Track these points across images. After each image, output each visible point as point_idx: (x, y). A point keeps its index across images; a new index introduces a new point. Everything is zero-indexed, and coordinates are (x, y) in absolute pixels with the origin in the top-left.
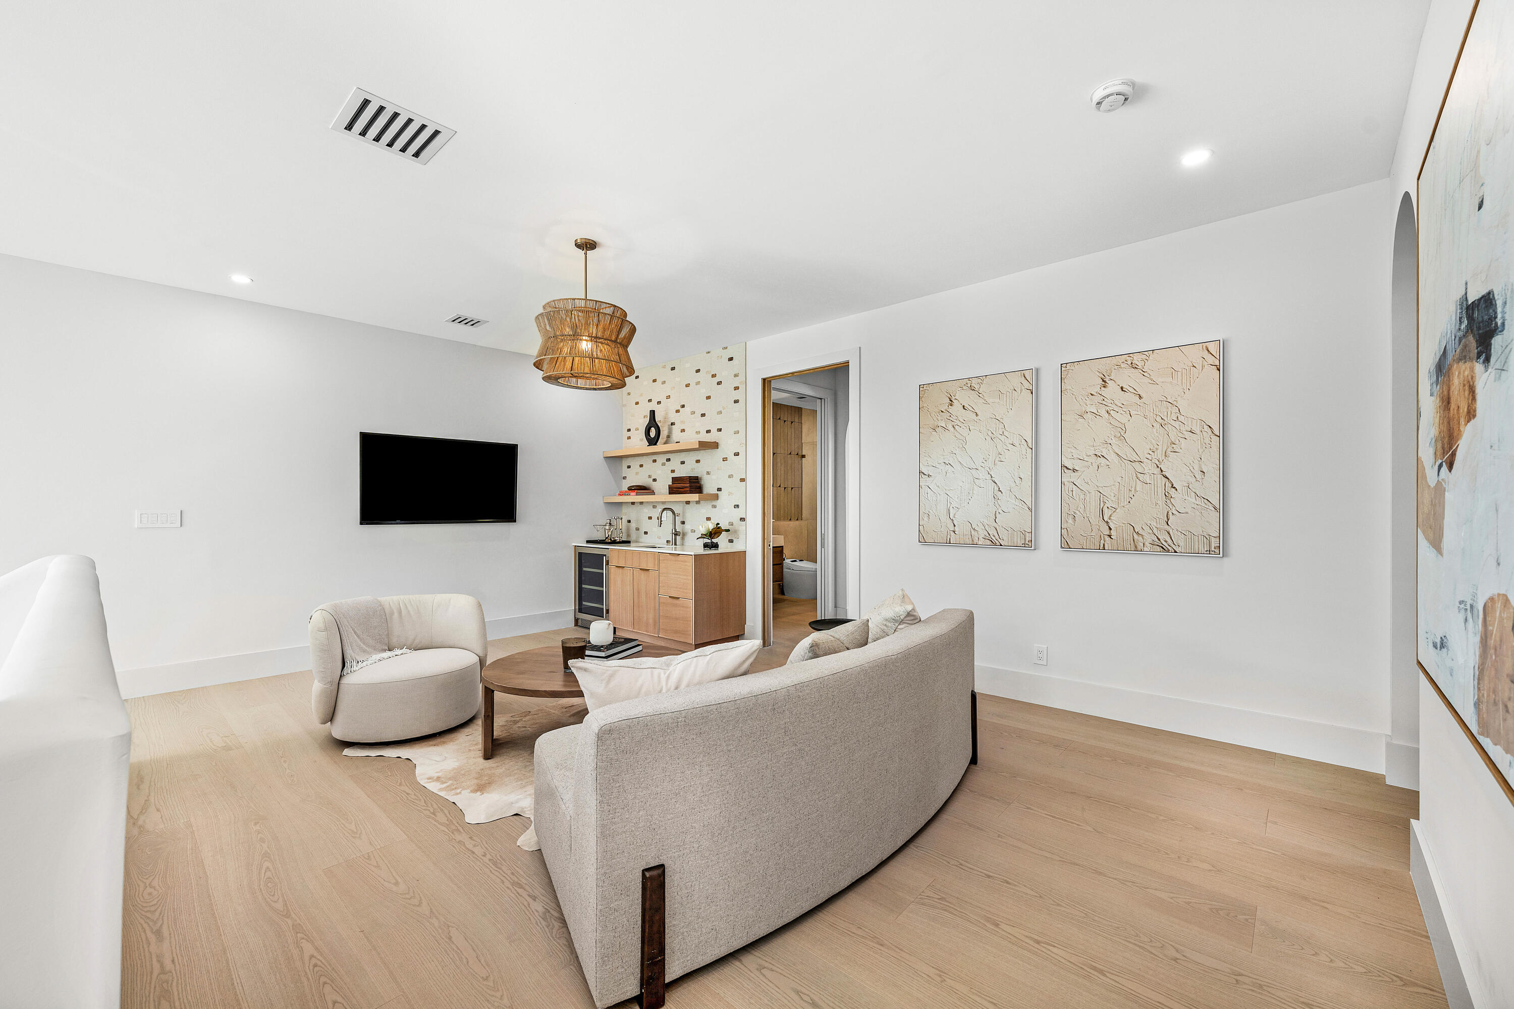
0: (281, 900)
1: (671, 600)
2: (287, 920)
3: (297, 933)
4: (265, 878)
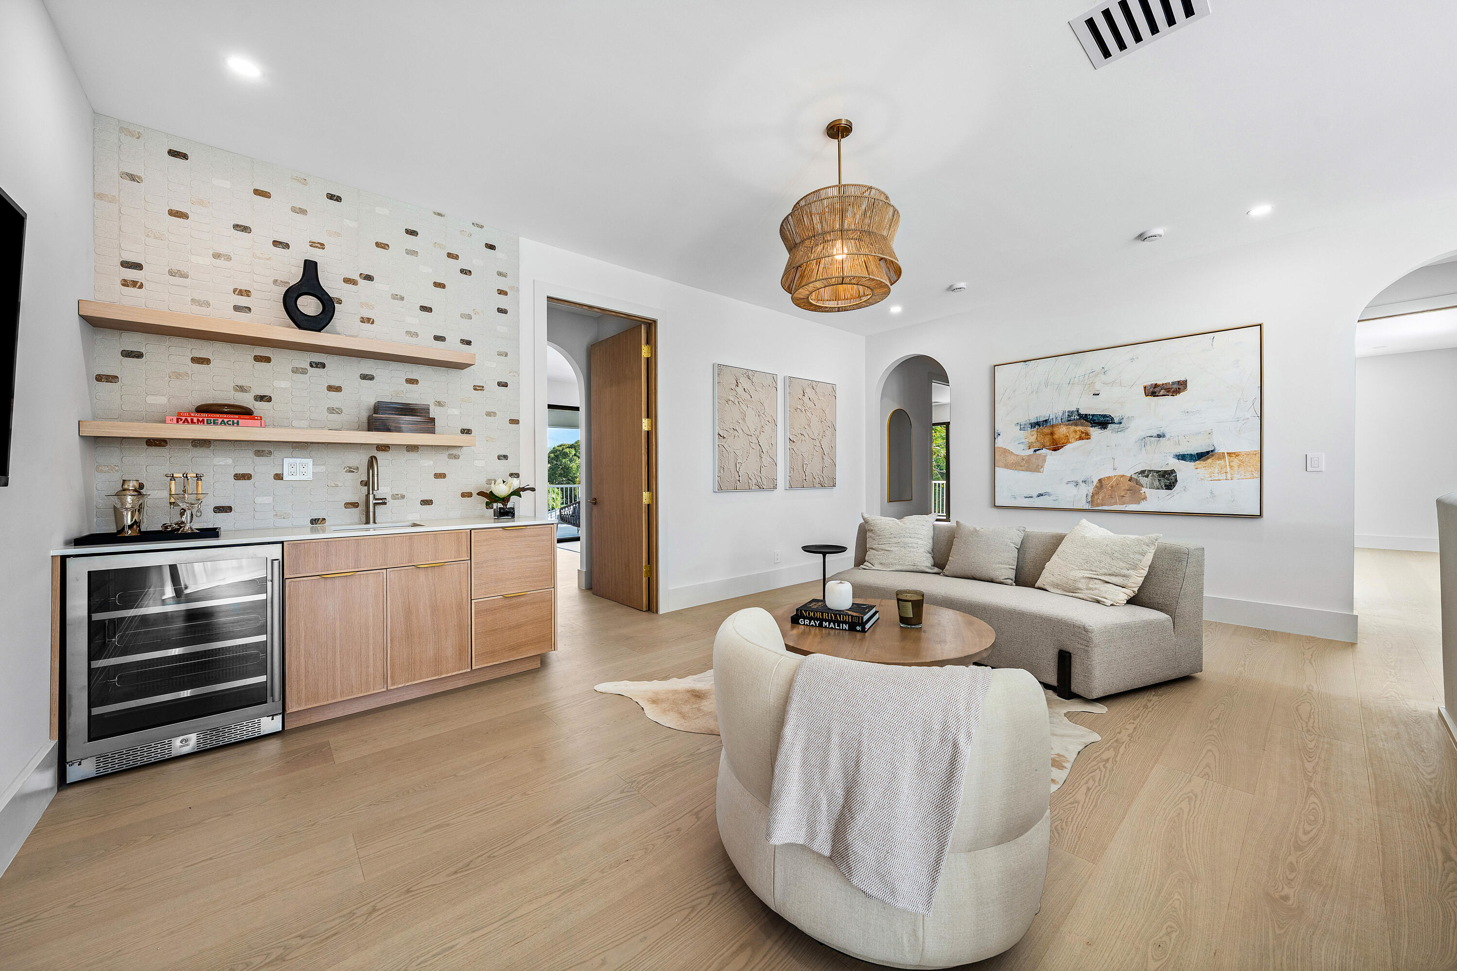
0: (1309, 802)
1: (507, 602)
2: (1313, 787)
3: (1311, 777)
4: (1313, 827)
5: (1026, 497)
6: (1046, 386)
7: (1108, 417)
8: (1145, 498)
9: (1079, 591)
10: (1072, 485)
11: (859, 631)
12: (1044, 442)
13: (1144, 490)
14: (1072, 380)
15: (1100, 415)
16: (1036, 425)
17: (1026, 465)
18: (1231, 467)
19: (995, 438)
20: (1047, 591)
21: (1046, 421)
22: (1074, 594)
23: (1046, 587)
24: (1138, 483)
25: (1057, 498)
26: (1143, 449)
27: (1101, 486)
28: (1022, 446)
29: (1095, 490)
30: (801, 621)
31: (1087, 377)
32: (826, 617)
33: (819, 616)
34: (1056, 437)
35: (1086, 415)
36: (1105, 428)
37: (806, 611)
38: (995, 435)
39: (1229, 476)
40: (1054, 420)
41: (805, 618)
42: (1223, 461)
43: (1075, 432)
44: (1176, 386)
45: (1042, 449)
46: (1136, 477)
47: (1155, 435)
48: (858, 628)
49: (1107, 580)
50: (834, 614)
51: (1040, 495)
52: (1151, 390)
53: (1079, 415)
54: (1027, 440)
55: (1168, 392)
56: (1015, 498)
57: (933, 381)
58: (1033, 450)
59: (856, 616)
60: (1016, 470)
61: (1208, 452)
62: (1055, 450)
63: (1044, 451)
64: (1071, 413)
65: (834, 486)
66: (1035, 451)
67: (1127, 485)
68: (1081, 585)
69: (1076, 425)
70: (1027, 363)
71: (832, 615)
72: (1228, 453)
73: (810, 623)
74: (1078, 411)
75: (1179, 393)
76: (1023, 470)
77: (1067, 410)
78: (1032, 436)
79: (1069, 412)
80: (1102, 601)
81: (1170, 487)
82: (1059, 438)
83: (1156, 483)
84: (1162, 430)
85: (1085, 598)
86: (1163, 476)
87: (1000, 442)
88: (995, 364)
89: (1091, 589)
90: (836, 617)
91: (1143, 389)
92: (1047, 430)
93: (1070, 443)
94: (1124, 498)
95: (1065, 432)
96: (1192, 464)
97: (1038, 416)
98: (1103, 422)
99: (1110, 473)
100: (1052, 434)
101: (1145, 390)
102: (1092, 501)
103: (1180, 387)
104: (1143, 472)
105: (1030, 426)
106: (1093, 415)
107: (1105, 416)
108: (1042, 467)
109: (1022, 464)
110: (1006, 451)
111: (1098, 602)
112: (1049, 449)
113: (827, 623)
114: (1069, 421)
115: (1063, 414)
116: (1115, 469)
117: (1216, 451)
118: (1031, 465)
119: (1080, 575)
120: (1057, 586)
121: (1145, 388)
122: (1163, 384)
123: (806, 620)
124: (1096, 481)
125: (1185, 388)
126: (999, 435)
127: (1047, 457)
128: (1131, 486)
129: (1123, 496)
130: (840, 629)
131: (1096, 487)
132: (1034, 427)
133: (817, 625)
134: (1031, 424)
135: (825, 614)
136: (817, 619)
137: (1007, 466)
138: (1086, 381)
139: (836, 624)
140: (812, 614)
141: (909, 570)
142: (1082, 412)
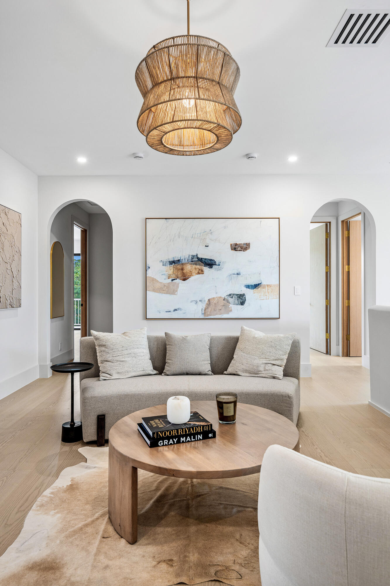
5: (167, 312)
6: (179, 237)
7: (213, 261)
8: (231, 311)
9: (260, 373)
10: (194, 303)
11: (211, 438)
12: (178, 275)
13: (231, 305)
14: (194, 235)
15: (209, 259)
16: (172, 262)
17: (166, 290)
18: (268, 292)
19: (146, 270)
20: (239, 375)
21: (179, 260)
22: (258, 375)
23: (240, 373)
24: (228, 301)
25: (185, 312)
26: (230, 281)
27: (210, 303)
28: (164, 277)
29: (207, 306)
30: (160, 444)
31: (202, 234)
32: (180, 433)
33: (175, 433)
34: (185, 271)
35: (201, 258)
36: (211, 268)
37: (161, 432)
38: (146, 268)
39: (267, 298)
40: (184, 260)
41: (163, 439)
42: (265, 289)
43: (196, 269)
44: (245, 246)
45: (177, 279)
46: (227, 298)
47: (236, 273)
48: (210, 435)
49: (274, 363)
50: (188, 428)
51: (175, 310)
52: (234, 246)
53: (198, 258)
54: (167, 273)
55: (242, 249)
56: (160, 312)
57: (75, 222)
58: (171, 279)
59: (206, 425)
60: (160, 293)
61: (259, 284)
62: (184, 280)
63: (178, 281)
64: (193, 256)
65: (20, 306)
66: (172, 280)
67: (222, 303)
68: (261, 369)
69: (196, 264)
70: (167, 220)
71: (186, 429)
72: (267, 285)
73: (168, 443)
74: (197, 256)
75: (247, 250)
76: (165, 293)
77: (191, 254)
78: (170, 270)
79: (192, 256)
80: (277, 377)
81: (242, 303)
82: (186, 272)
83: (236, 302)
84: (239, 270)
85: (266, 376)
86: (240, 297)
87: (150, 273)
88: (147, 217)
89: (267, 370)
90: (189, 430)
91: (230, 246)
92: (179, 267)
93: (192, 276)
94: (221, 311)
95: (189, 269)
96: (252, 290)
97: (174, 256)
98: (210, 264)
99: (214, 296)
100: (182, 269)
101: (231, 246)
102: (205, 313)
103: (247, 247)
104: (230, 295)
105: (169, 263)
106: (205, 259)
107: (211, 260)
108: (176, 291)
109: (164, 289)
110: (153, 280)
111: (274, 378)
112: (181, 279)
113: (184, 438)
114: (192, 261)
115: (189, 257)
116: (216, 293)
117: (262, 284)
118: (169, 290)
119: (261, 362)
120: (246, 371)
121: (231, 245)
122: (239, 244)
123: (165, 441)
124: (207, 300)
125: (249, 247)
126: (149, 268)
127: (180, 285)
128: (225, 304)
129: (221, 310)
130: (195, 440)
131: (207, 304)
132: (172, 264)
133: (175, 443)
134: (170, 262)
135: (180, 430)
136: (175, 437)
137: (154, 290)
138: (201, 237)
139: (192, 437)
140: (168, 434)
141: (140, 375)
142: (200, 256)
